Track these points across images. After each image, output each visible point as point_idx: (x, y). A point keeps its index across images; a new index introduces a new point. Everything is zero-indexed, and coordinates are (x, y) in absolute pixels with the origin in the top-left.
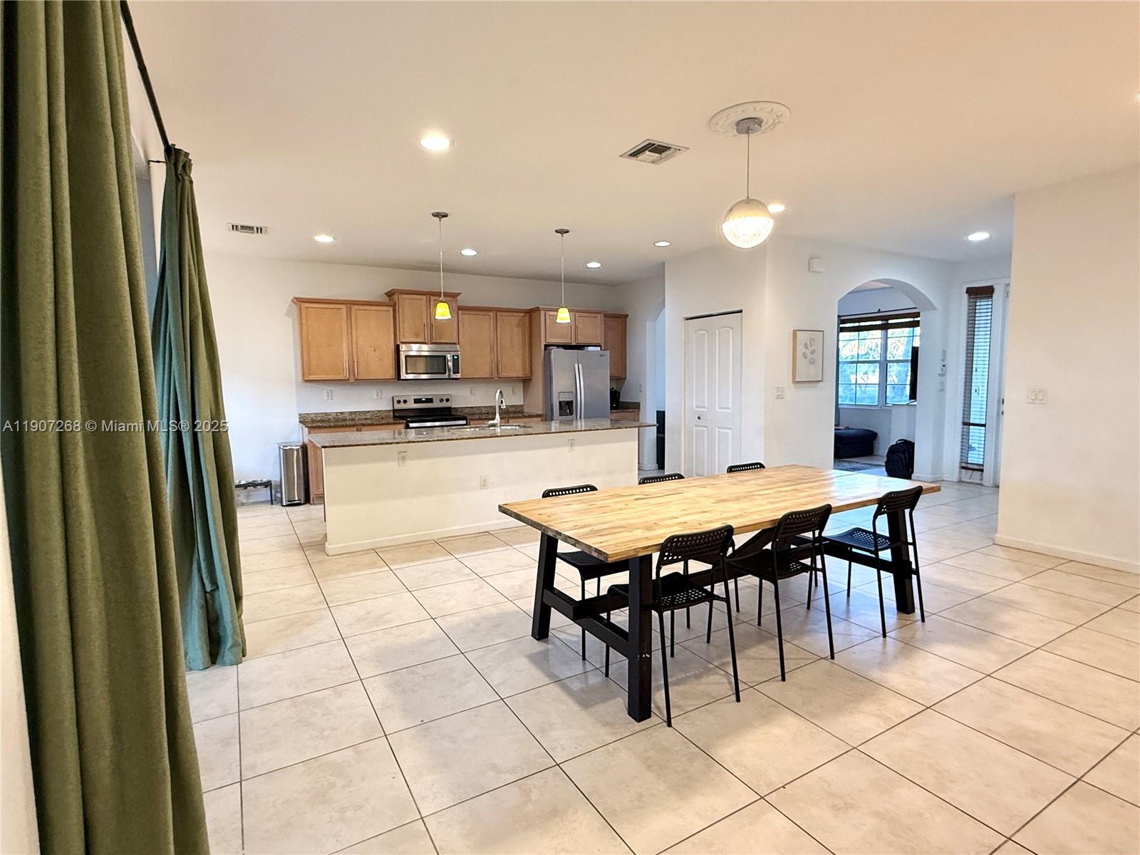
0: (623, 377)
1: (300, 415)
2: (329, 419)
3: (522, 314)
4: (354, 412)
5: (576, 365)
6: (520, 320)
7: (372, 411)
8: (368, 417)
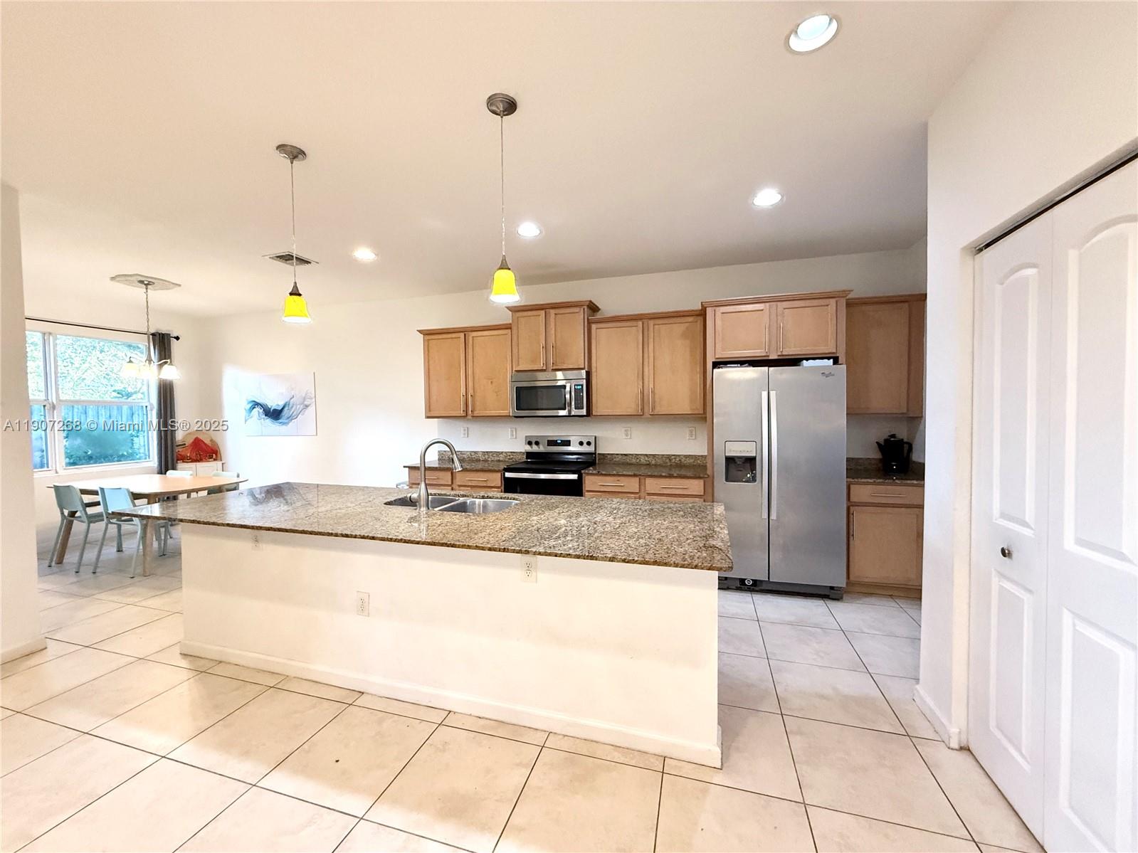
0: (920, 415)
1: (439, 451)
2: (464, 458)
3: (690, 319)
4: (487, 452)
5: (765, 394)
6: (687, 328)
7: (506, 453)
8: (501, 459)
